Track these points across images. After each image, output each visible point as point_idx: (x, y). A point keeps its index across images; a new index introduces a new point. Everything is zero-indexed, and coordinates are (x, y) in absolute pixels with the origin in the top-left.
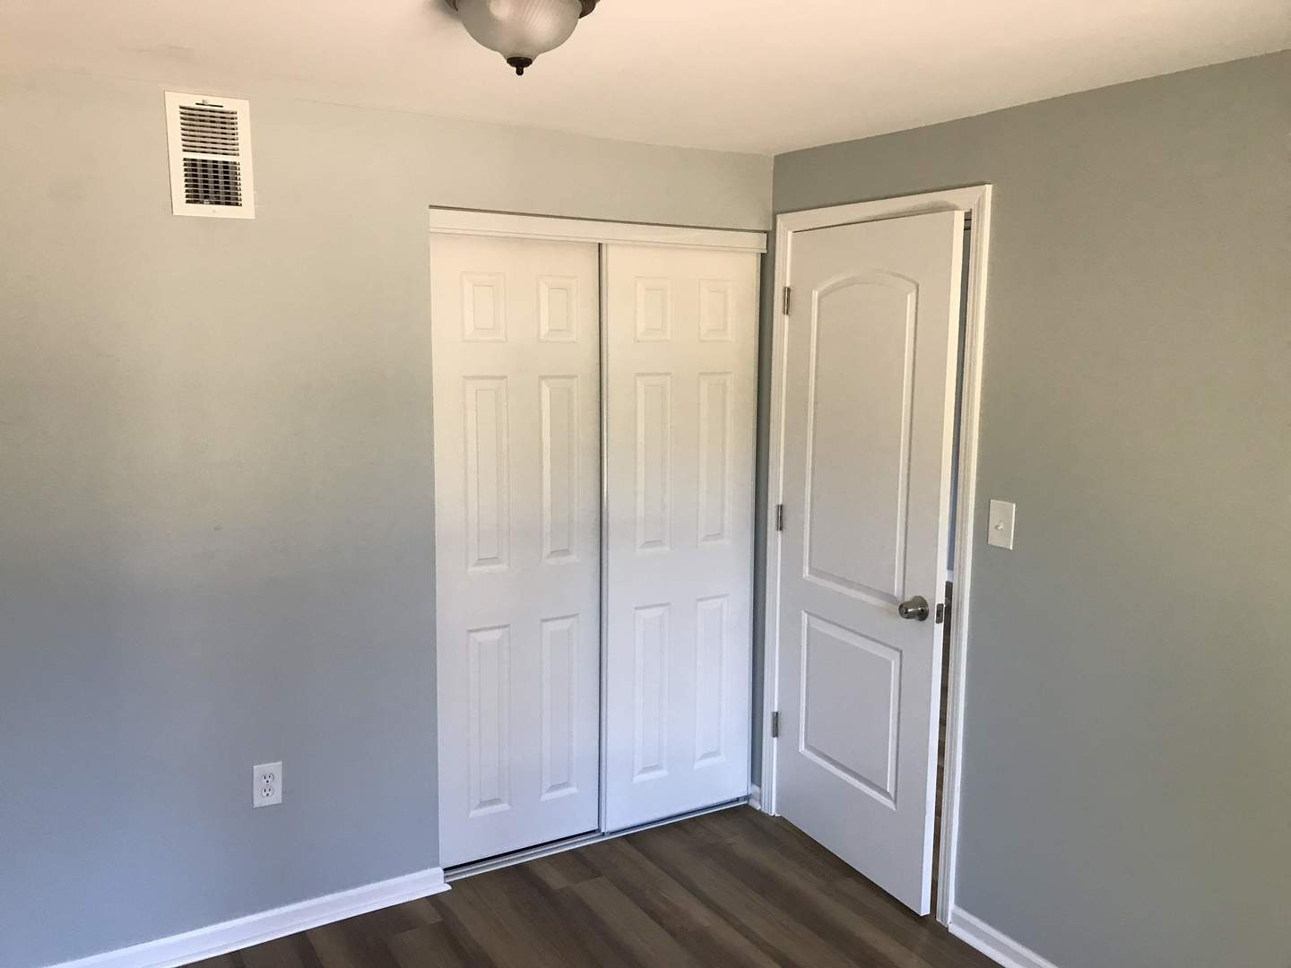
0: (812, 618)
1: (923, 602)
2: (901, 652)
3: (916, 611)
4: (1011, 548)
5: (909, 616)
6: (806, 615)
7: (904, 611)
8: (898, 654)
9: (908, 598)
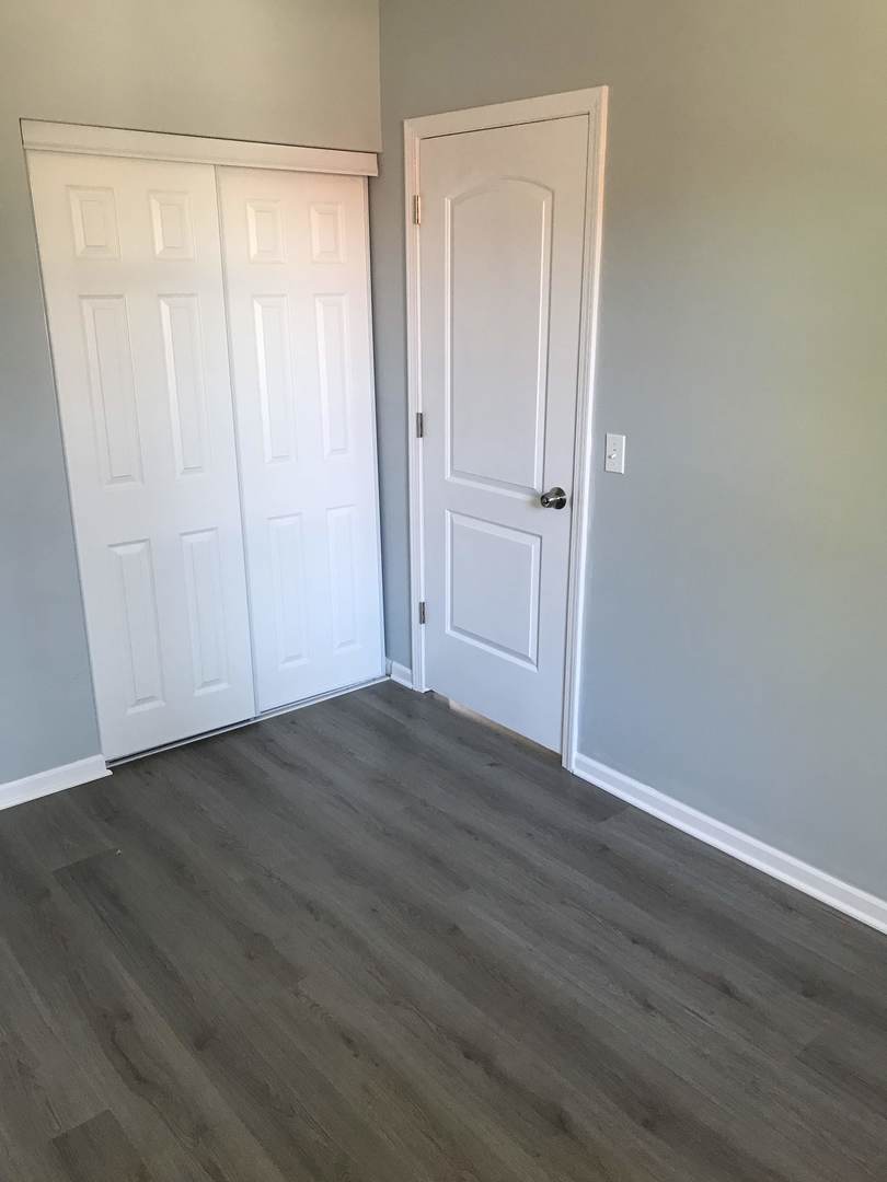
0: (454, 515)
1: (560, 492)
2: (541, 538)
3: (556, 500)
4: (623, 472)
5: (551, 505)
6: (449, 514)
7: (544, 500)
8: (539, 539)
9: (547, 490)
